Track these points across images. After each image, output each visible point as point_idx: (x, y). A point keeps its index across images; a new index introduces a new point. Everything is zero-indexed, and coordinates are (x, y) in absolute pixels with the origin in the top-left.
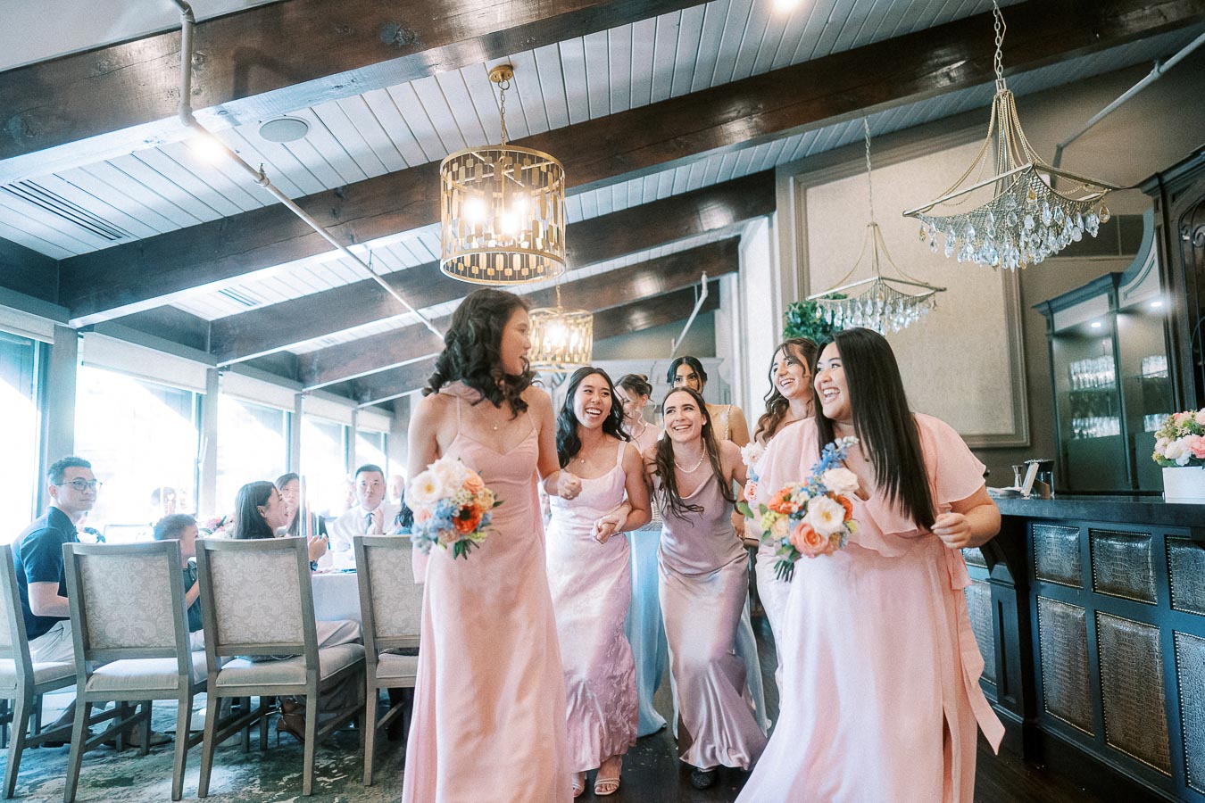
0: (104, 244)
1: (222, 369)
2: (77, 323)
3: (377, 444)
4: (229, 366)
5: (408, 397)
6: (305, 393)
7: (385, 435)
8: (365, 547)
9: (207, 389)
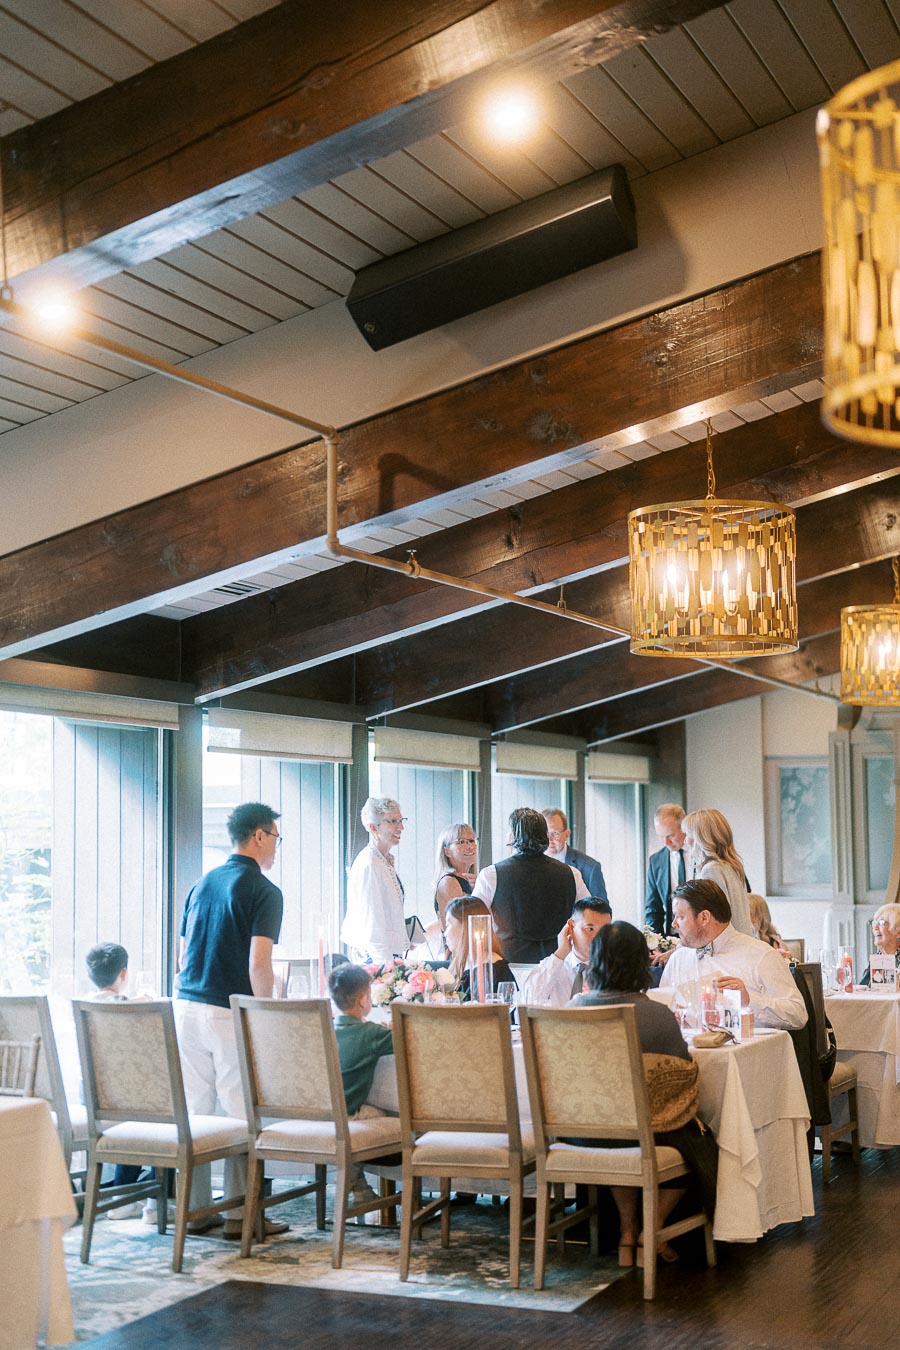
0: (233, 599)
1: (373, 723)
2: (202, 699)
3: (627, 804)
4: (382, 718)
5: (681, 725)
6: (496, 738)
7: (643, 787)
8: (531, 1021)
9: (353, 757)
